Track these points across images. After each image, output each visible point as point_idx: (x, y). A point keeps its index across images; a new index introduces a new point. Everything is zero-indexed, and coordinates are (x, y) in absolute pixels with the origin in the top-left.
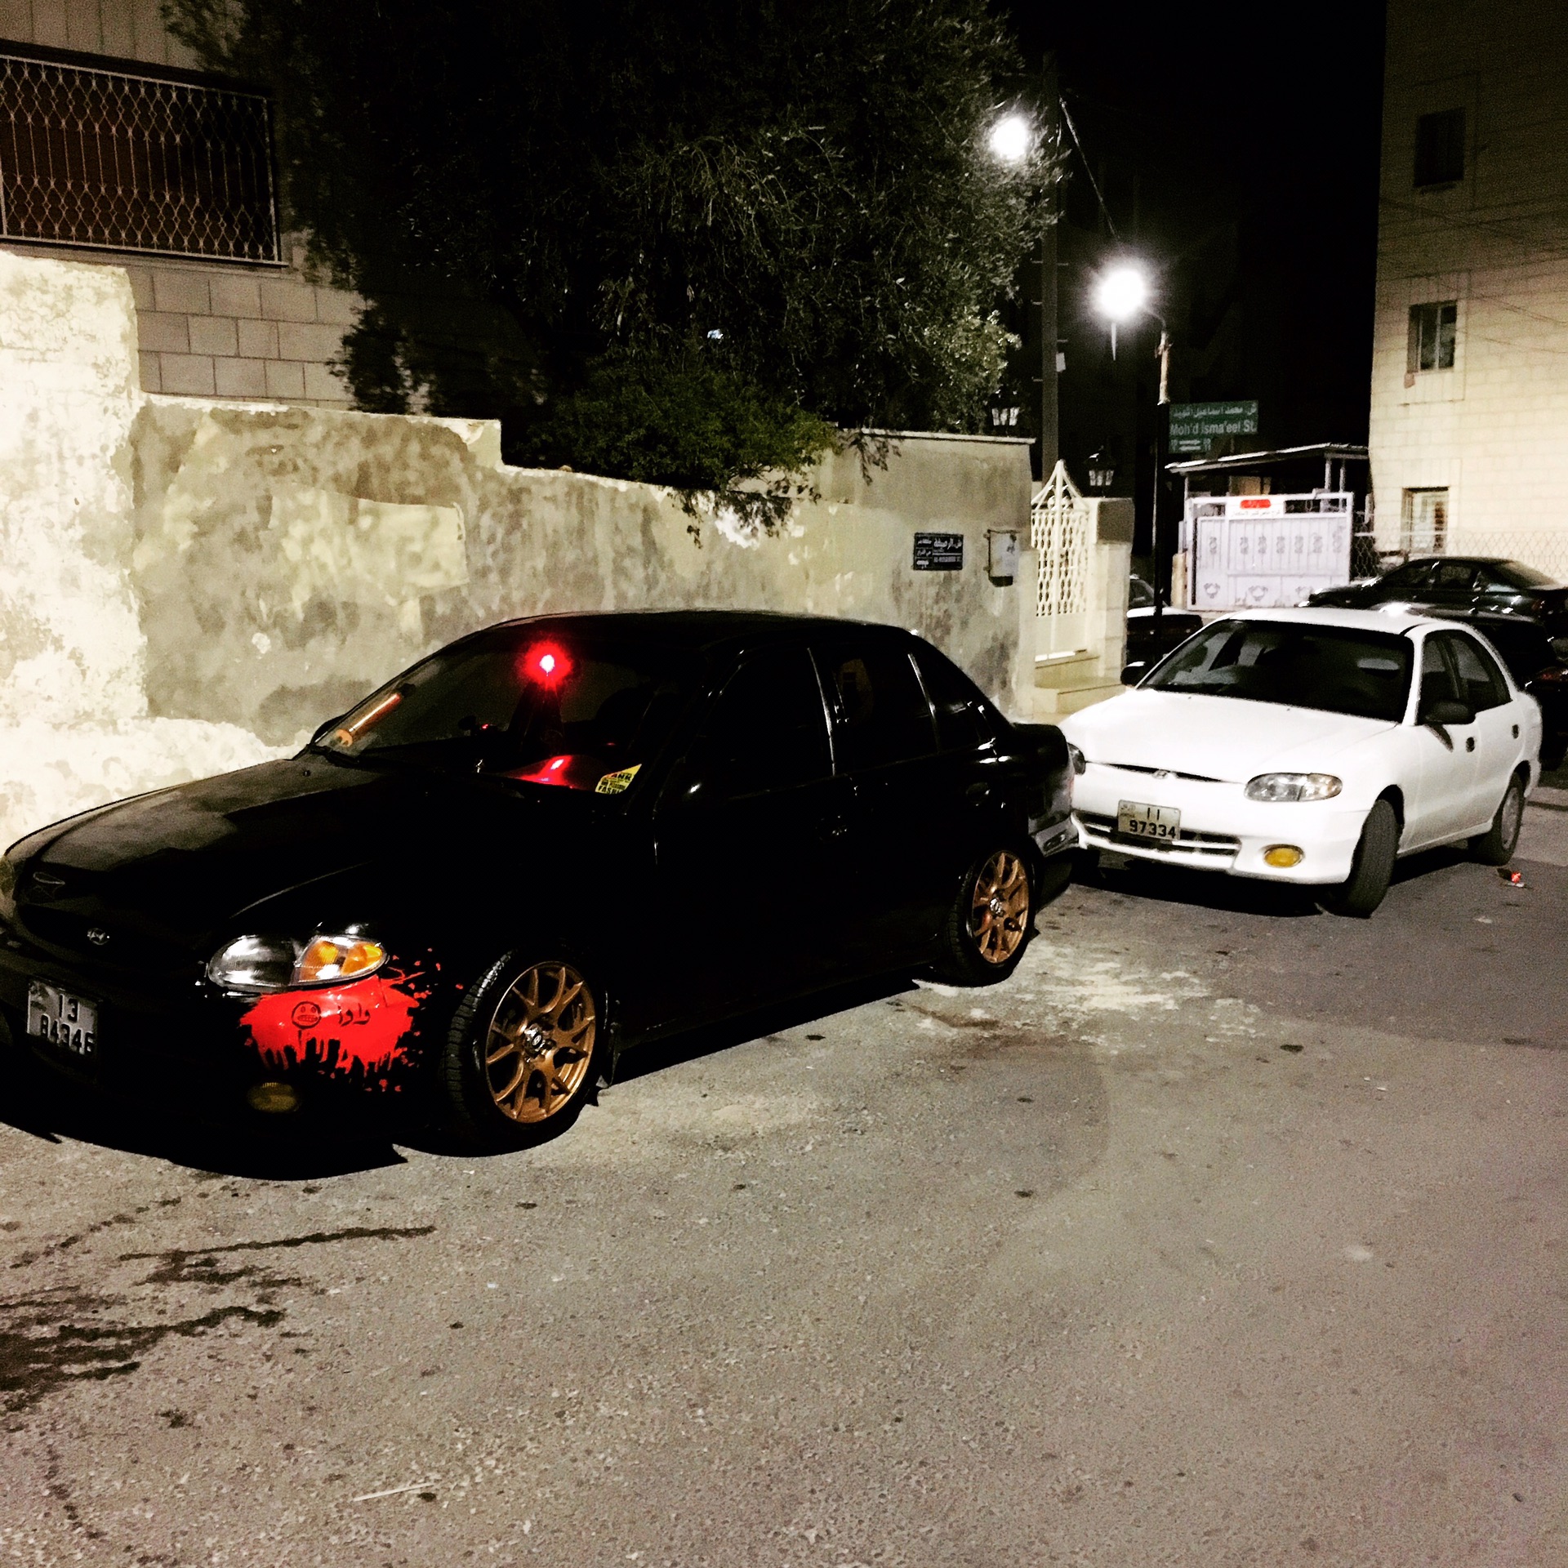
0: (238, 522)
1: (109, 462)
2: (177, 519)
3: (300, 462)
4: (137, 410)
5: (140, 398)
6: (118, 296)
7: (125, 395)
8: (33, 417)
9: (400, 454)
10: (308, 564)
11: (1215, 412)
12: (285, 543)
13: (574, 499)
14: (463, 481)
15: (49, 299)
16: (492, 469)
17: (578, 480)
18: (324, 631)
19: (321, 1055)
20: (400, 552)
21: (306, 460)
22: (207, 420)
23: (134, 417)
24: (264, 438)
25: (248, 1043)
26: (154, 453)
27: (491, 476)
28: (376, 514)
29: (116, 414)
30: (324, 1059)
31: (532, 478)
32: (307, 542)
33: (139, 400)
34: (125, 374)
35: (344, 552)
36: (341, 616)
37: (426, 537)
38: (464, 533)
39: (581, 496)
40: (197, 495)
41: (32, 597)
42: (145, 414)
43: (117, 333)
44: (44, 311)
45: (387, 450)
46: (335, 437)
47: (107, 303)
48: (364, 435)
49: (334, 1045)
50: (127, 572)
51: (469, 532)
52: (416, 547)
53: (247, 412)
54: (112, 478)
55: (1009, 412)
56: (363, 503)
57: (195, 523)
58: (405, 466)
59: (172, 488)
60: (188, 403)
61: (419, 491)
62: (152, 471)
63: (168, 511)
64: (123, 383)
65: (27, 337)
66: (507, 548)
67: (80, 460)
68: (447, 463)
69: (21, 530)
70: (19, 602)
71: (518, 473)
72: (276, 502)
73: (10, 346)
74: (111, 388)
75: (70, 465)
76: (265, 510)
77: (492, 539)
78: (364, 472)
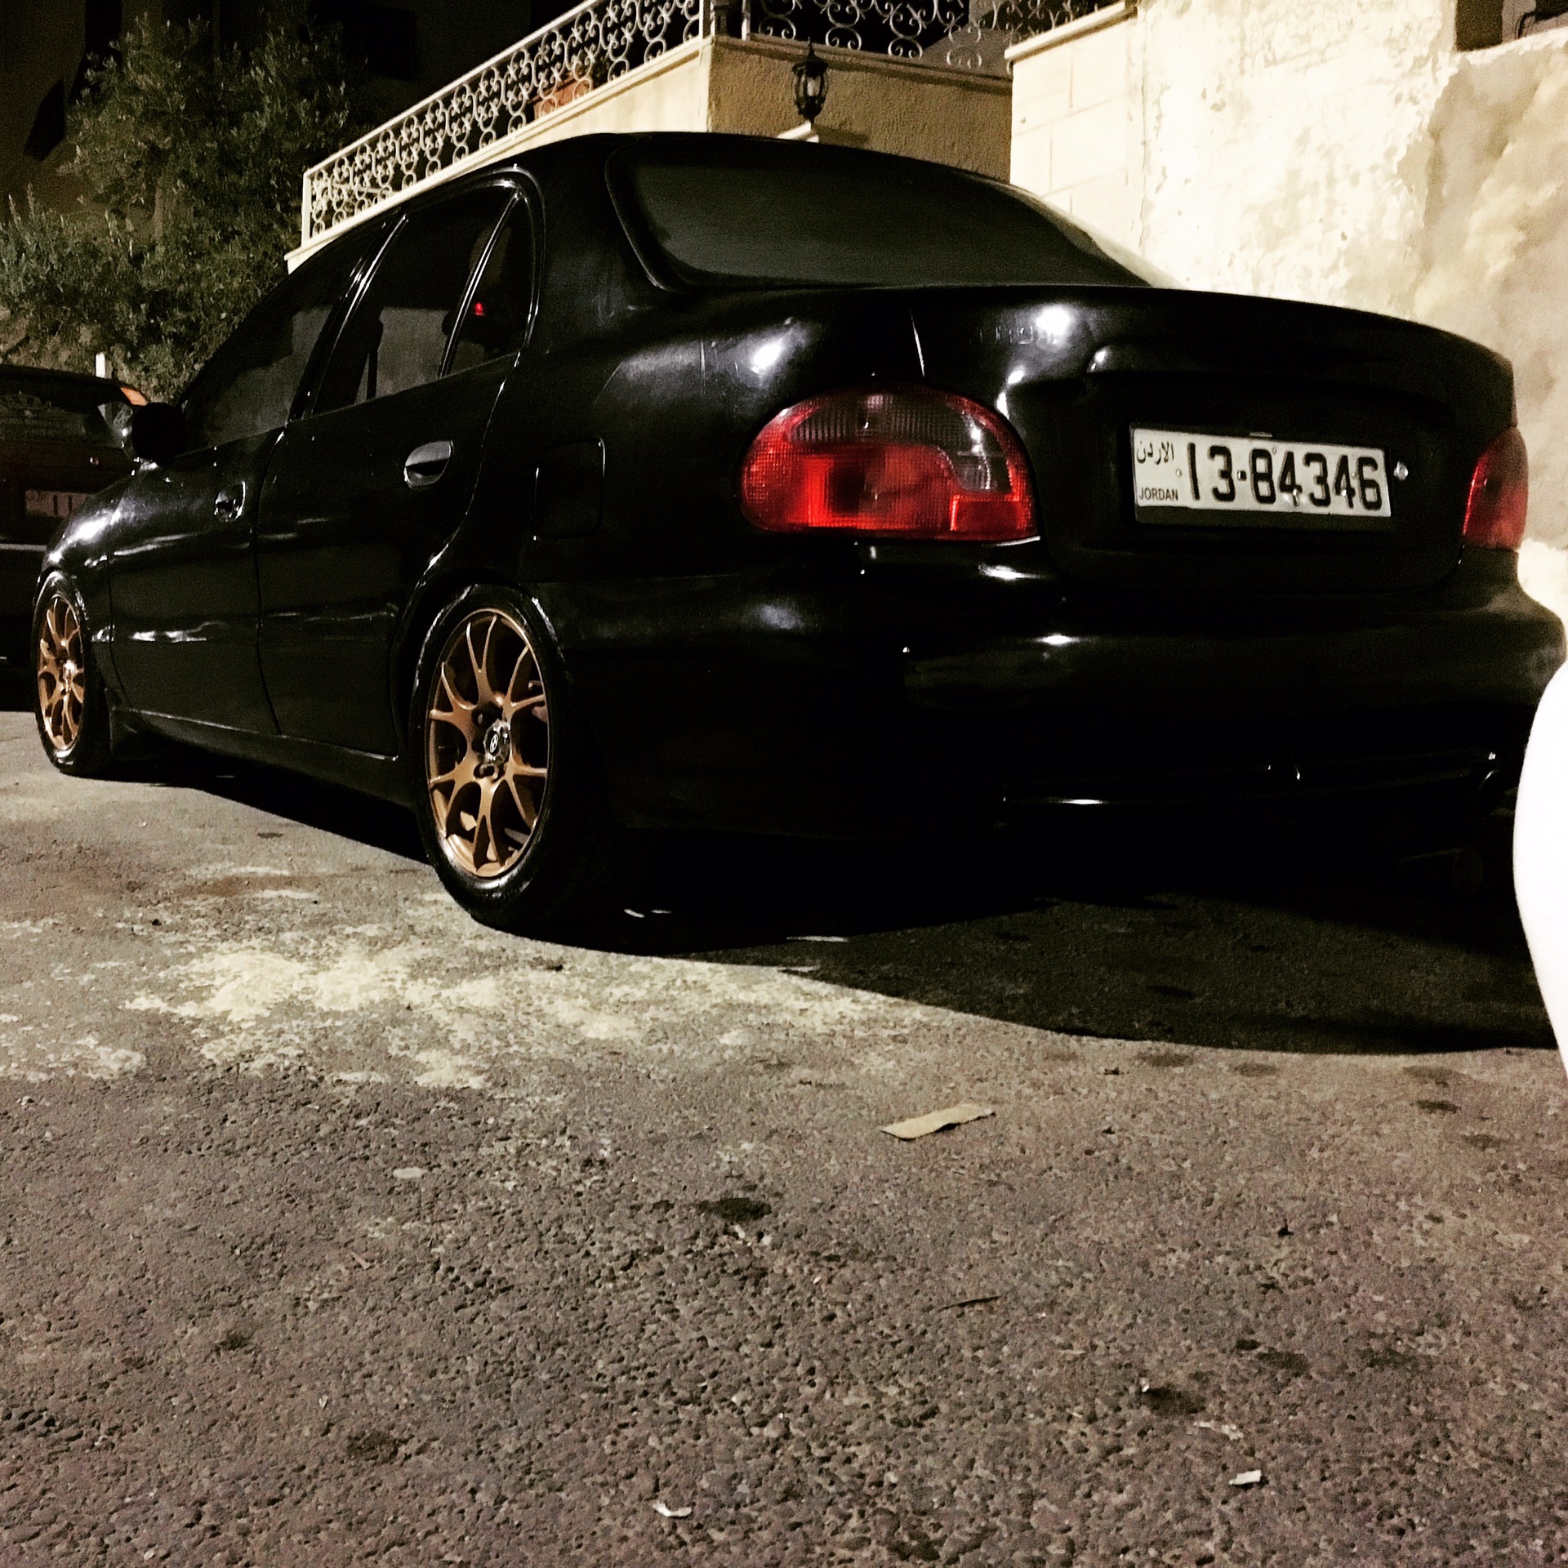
1: (1395, 170)
2: (1490, 227)
7: (1430, 67)
23: (1439, 94)
26: (1465, 139)
29: (1414, 100)
33: (1448, 67)
34: (1431, 37)
40: (1531, 184)
54: (1397, 191)
59: (1487, 184)
62: (1457, 167)
65: (1307, 39)
73: (1286, 59)
74: (1409, 63)
75: (1341, 188)
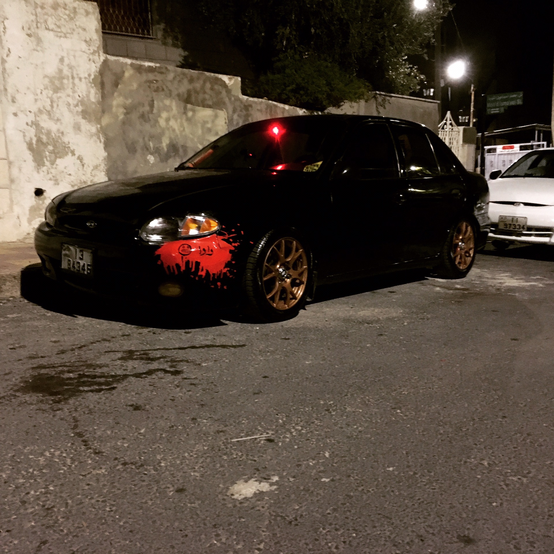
0: (141, 110)
1: (91, 81)
2: (118, 106)
3: (165, 89)
4: (102, 60)
5: (103, 56)
6: (94, 13)
7: (97, 54)
8: (62, 60)
9: (203, 87)
10: (168, 129)
11: (505, 97)
12: (159, 119)
13: (268, 110)
14: (227, 100)
15: (67, 12)
16: (238, 97)
17: (271, 103)
18: (174, 156)
19: (192, 268)
20: (203, 127)
21: (167, 87)
22: (129, 67)
23: (101, 63)
24: (151, 76)
25: (159, 263)
26: (109, 80)
27: (238, 99)
28: (194, 111)
29: (94, 62)
30: (193, 270)
31: (252, 101)
32: (168, 120)
33: (103, 57)
34: (97, 45)
35: (182, 125)
36: (181, 150)
37: (213, 122)
38: (227, 121)
39: (271, 111)
40: (126, 98)
41: (62, 133)
42: (105, 62)
43: (94, 28)
44: (66, 17)
45: (198, 85)
46: (178, 78)
47: (90, 16)
48: (189, 78)
49: (198, 264)
50: (99, 126)
51: (229, 122)
52: (209, 125)
53: (144, 65)
54: (92, 87)
55: (430, 91)
56: (189, 106)
57: (125, 109)
58: (205, 93)
59: (116, 94)
60: (121, 59)
61: (210, 103)
62: (108, 86)
63: (115, 103)
64: (96, 49)
65: (59, 27)
67: (80, 79)
68: (221, 93)
69: (58, 105)
70: (57, 135)
71: (247, 99)
72: (155, 102)
73: (52, 30)
74: (92, 51)
75: (77, 81)
76: (152, 105)
78: (189, 92)
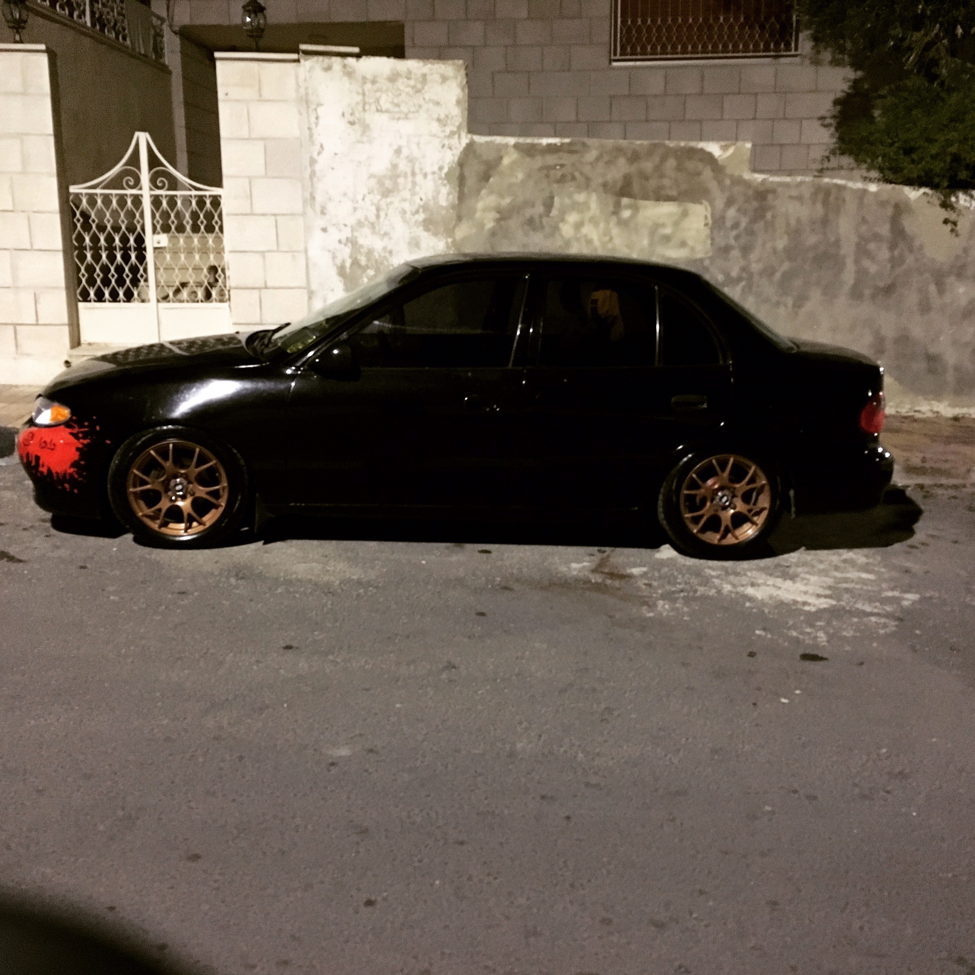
0: (528, 212)
1: (443, 176)
2: (486, 209)
3: (577, 174)
4: (464, 145)
5: (466, 137)
6: (455, 77)
7: (456, 136)
8: (398, 151)
9: (657, 168)
10: (578, 240)
12: (561, 225)
15: (412, 83)
16: (741, 176)
17: (827, 183)
20: (652, 233)
21: (581, 173)
22: (512, 150)
23: (461, 149)
24: (551, 160)
26: (473, 171)
27: (738, 181)
28: (635, 209)
29: (450, 148)
30: (33, 464)
31: (779, 183)
32: (578, 226)
34: (457, 124)
35: (607, 233)
37: (676, 224)
38: (710, 221)
40: (501, 195)
42: (470, 147)
43: (454, 100)
44: (409, 90)
45: (647, 165)
46: (606, 158)
47: (448, 82)
49: (38, 458)
50: (450, 240)
51: (714, 222)
52: (668, 231)
53: (540, 144)
54: (445, 185)
56: (625, 201)
57: (498, 212)
58: (662, 176)
59: (484, 192)
60: (498, 139)
61: (674, 193)
62: (471, 182)
63: (480, 205)
64: (455, 129)
65: (397, 105)
66: (750, 232)
67: (425, 175)
68: (700, 174)
69: (386, 215)
70: (383, 255)
71: (764, 179)
72: (556, 200)
73: (387, 111)
74: (448, 132)
75: (419, 178)
76: (549, 205)
77: (736, 225)
78: (627, 178)
